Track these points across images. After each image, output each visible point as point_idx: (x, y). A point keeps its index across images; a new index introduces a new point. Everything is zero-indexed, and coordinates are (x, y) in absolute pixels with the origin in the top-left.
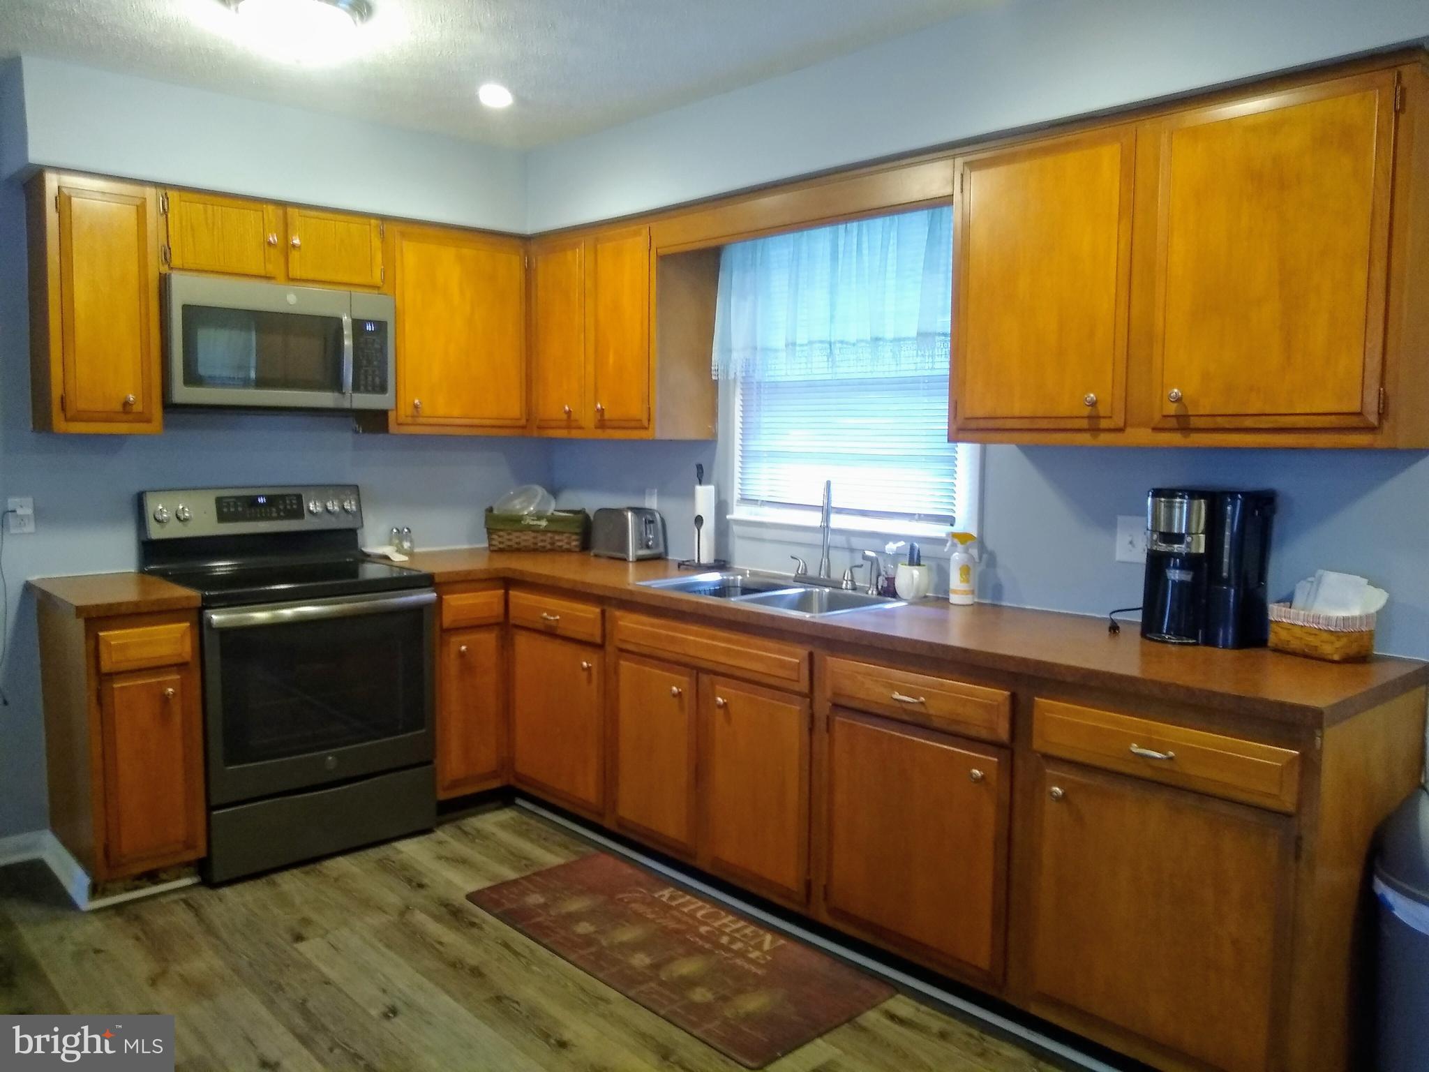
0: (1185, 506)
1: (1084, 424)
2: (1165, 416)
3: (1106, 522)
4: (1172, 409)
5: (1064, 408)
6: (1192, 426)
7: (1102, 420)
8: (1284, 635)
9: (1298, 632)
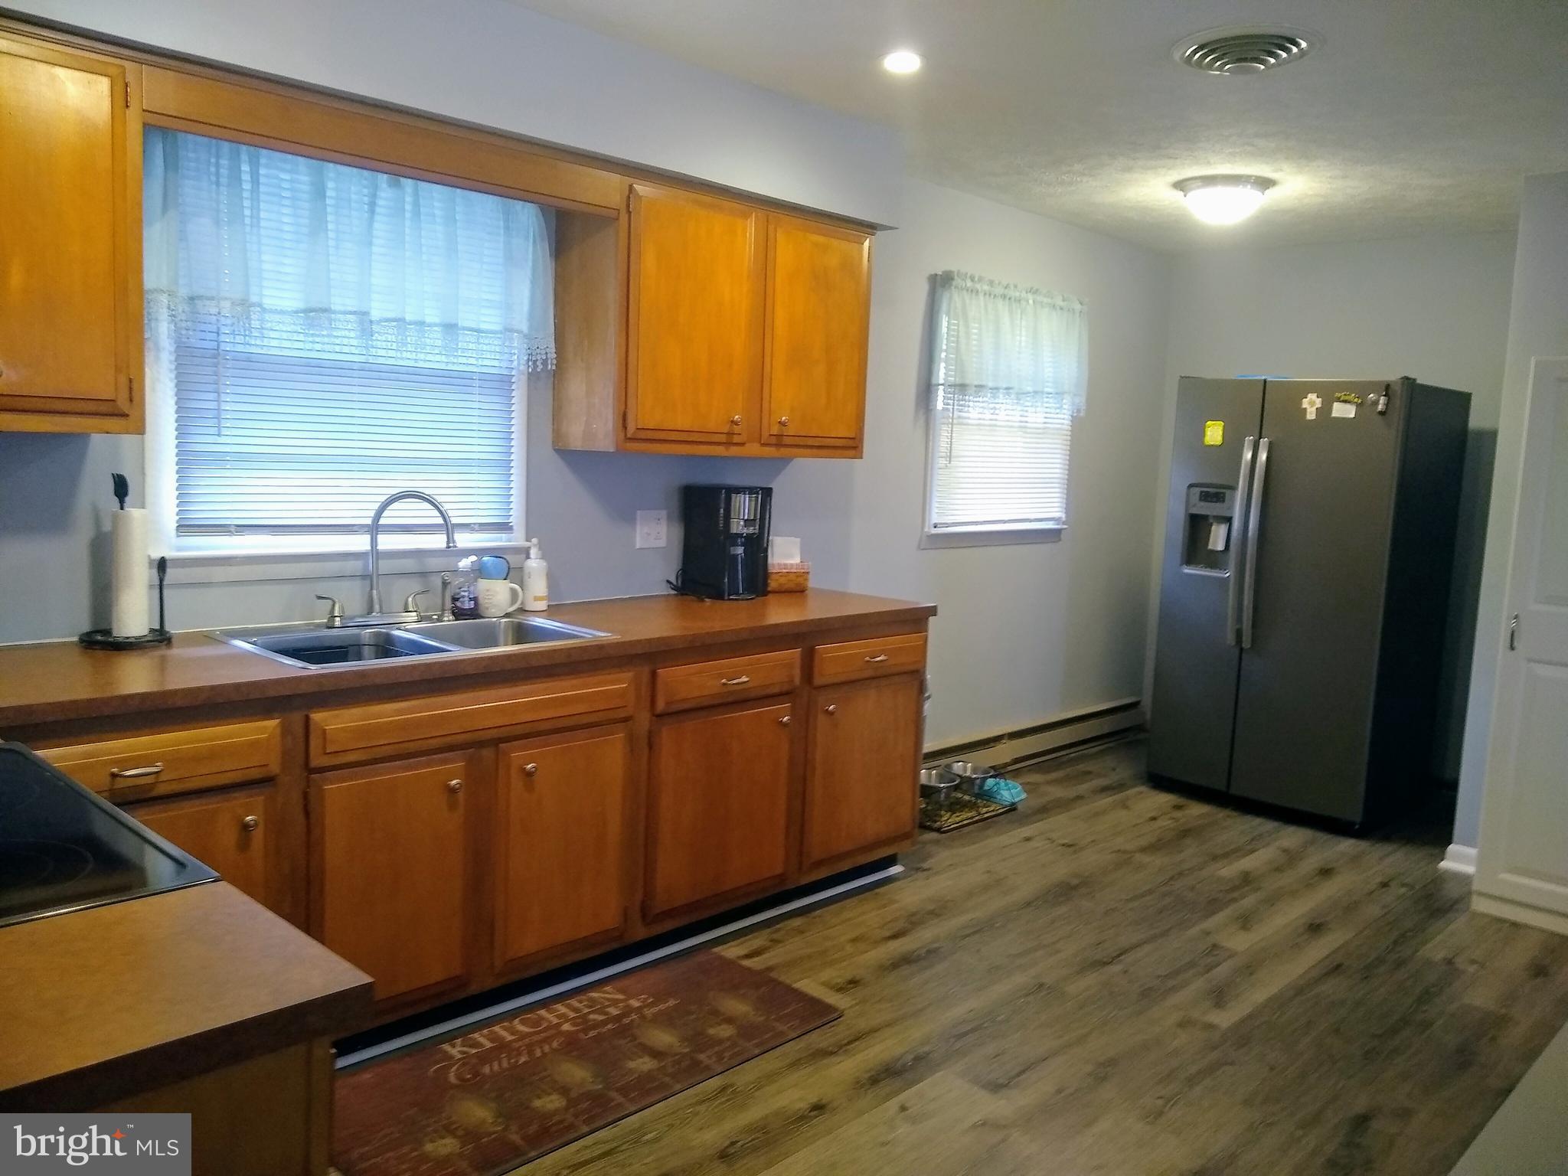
0: (760, 496)
1: (723, 438)
2: (771, 435)
3: (625, 515)
4: (775, 430)
5: (711, 426)
6: (784, 443)
7: (735, 436)
8: (783, 580)
9: (792, 577)
